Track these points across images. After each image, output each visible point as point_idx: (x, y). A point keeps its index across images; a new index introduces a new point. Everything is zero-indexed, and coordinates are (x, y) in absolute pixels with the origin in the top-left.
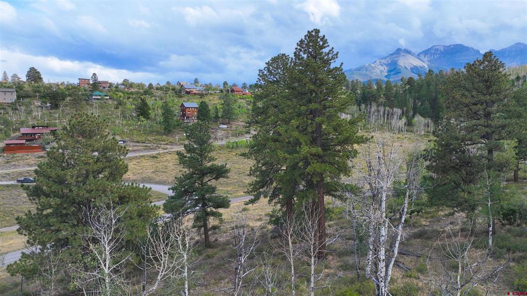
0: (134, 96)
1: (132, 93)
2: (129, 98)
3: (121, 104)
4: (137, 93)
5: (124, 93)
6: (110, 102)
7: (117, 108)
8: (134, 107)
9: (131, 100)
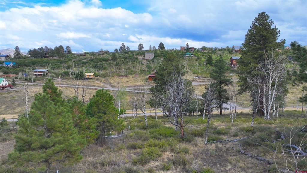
0: (206, 54)
1: (205, 53)
2: (204, 55)
3: (199, 58)
4: (208, 53)
5: (201, 53)
6: (194, 58)
7: (197, 60)
8: (205, 60)
9: (204, 56)
